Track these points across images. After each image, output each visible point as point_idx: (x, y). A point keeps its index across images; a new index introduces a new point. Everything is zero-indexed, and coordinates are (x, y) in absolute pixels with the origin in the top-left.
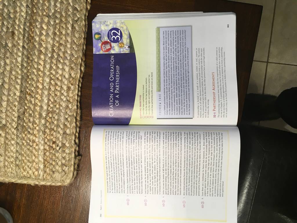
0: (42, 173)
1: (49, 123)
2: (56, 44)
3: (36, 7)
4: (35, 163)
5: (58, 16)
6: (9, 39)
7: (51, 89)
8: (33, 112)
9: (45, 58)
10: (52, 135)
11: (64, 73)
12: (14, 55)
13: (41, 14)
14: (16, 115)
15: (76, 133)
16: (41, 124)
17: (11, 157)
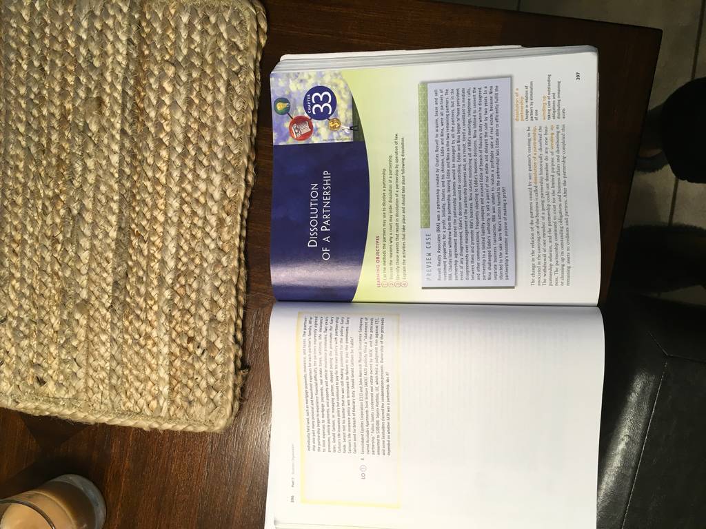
0: (165, 404)
1: (179, 297)
2: (192, 126)
3: (148, 43)
4: (150, 384)
5: (197, 63)
6: (92, 114)
7: (183, 223)
8: (146, 273)
9: (169, 156)
10: (187, 323)
11: (211, 189)
12: (104, 150)
13: (159, 58)
14: (110, 280)
15: (236, 320)
16: (163, 299)
17: (99, 369)
